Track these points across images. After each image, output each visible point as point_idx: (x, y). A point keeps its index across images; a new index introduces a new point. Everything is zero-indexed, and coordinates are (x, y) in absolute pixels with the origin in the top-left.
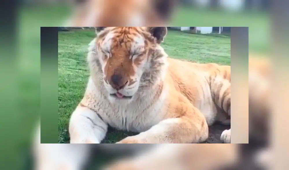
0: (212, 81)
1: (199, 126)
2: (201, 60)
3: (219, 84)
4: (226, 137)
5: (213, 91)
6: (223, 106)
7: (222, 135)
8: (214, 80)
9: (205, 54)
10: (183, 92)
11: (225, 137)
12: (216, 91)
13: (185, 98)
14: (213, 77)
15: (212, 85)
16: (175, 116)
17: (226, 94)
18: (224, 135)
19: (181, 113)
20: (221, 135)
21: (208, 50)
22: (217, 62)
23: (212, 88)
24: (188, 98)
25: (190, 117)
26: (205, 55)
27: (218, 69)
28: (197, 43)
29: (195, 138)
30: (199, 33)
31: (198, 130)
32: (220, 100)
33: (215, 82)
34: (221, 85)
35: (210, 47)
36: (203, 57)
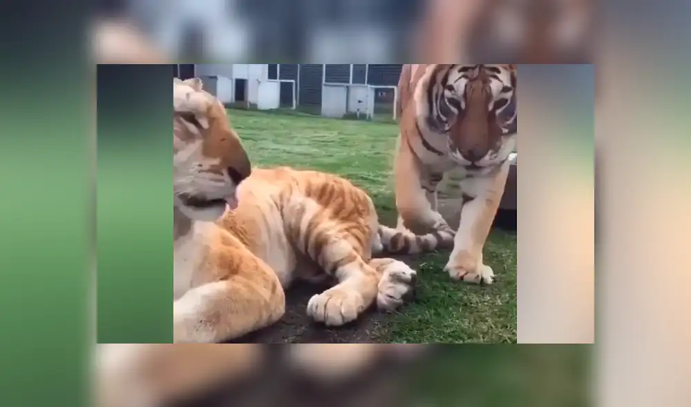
0: (285, 204)
1: (266, 294)
2: (260, 162)
3: (298, 207)
4: (317, 307)
5: (287, 222)
6: (309, 250)
7: (310, 303)
8: (289, 200)
9: (267, 149)
10: (231, 228)
11: (314, 308)
12: (293, 221)
13: (236, 240)
14: (287, 195)
15: (284, 210)
16: (218, 276)
17: (313, 226)
18: (312, 305)
19: (230, 268)
20: (307, 304)
21: (275, 142)
22: (292, 165)
23: (285, 217)
24: (242, 240)
25: (248, 276)
26: (270, 151)
27: (294, 179)
28: (252, 129)
29: (261, 316)
30: (254, 108)
31: (265, 301)
32: (302, 238)
33: (291, 204)
34: (302, 210)
35: (277, 135)
36: (266, 155)
